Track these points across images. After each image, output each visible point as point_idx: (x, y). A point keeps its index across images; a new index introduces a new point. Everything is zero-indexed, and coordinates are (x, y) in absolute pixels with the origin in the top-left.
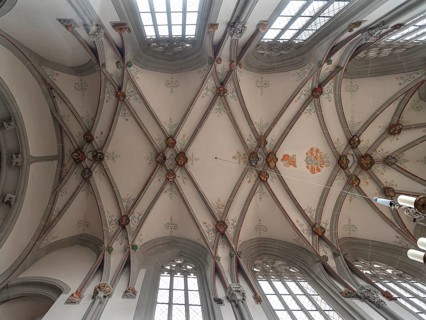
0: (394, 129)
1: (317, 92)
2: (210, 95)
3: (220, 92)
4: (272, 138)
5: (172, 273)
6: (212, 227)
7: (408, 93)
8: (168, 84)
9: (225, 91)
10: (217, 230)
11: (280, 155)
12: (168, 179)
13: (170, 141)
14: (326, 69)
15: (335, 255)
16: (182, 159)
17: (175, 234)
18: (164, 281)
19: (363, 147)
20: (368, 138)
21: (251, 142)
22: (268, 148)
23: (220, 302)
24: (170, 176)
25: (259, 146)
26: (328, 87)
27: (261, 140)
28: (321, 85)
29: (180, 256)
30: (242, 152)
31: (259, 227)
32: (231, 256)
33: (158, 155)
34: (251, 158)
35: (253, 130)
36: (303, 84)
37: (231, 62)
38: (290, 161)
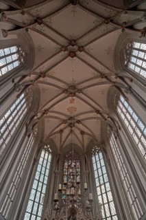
0: (82, 133)
1: (98, 112)
2: (102, 71)
3: (103, 75)
4: (81, 95)
5: (18, 52)
6: (42, 70)
7: (94, 137)
8: (109, 48)
9: (102, 78)
10: (41, 73)
11: (74, 98)
12: (63, 47)
13: (81, 49)
14: (106, 116)
15: (38, 118)
16: (73, 54)
17: (36, 50)
18: (14, 49)
19: (77, 124)
20: (80, 126)
21: (80, 87)
22: (77, 94)
23: (13, 81)
24: (64, 48)
25: (78, 90)
26: (99, 115)
27: (80, 91)
28: (100, 114)
29: (26, 54)
30: (76, 83)
31: (44, 90)
32: (32, 81)
33: (75, 41)
34: (73, 87)
35: (85, 88)
36: (101, 108)
37: (114, 83)
38: (72, 101)
